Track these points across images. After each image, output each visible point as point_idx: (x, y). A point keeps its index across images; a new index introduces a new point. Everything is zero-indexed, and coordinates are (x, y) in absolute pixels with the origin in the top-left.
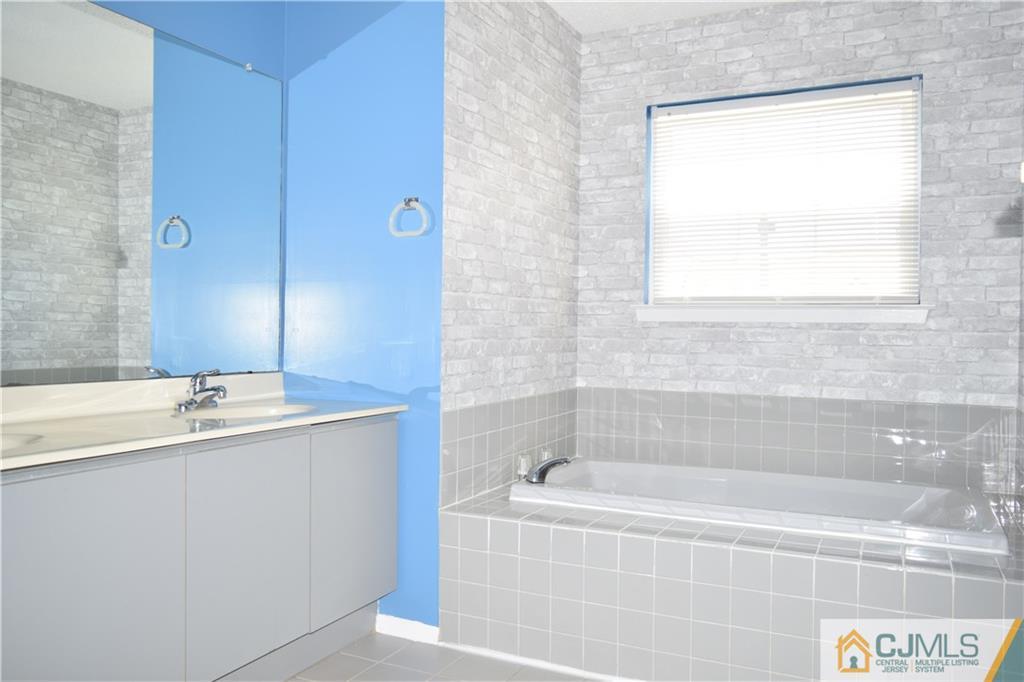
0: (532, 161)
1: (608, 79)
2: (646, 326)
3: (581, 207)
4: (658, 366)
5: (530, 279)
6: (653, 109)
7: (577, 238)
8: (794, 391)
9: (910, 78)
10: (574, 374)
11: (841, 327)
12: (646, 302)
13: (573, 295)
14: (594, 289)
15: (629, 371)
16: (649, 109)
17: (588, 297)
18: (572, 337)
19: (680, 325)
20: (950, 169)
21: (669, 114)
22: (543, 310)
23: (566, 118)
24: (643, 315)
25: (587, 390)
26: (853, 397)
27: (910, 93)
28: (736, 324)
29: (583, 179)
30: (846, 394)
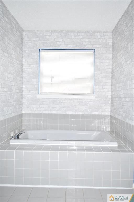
0: (13, 59)
1: (30, 41)
2: (39, 99)
3: (23, 71)
4: (42, 108)
5: (12, 88)
6: (41, 50)
7: (23, 78)
8: (70, 113)
9: (92, 50)
10: (22, 110)
11: (80, 99)
12: (39, 94)
13: (21, 91)
14: (27, 90)
15: (35, 109)
16: (40, 49)
17: (25, 92)
18: (21, 101)
19: (47, 99)
20: (99, 69)
21: (44, 51)
22: (16, 95)
23: (20, 49)
24: (38, 96)
25: (25, 114)
26: (82, 114)
27: (92, 53)
28: (59, 99)
29: (24, 64)
30: (81, 113)
